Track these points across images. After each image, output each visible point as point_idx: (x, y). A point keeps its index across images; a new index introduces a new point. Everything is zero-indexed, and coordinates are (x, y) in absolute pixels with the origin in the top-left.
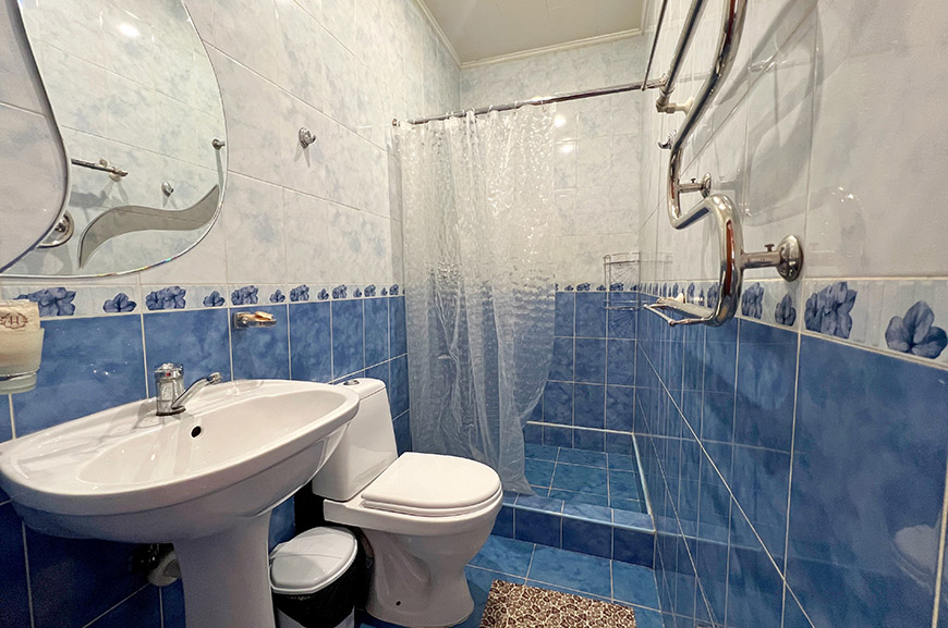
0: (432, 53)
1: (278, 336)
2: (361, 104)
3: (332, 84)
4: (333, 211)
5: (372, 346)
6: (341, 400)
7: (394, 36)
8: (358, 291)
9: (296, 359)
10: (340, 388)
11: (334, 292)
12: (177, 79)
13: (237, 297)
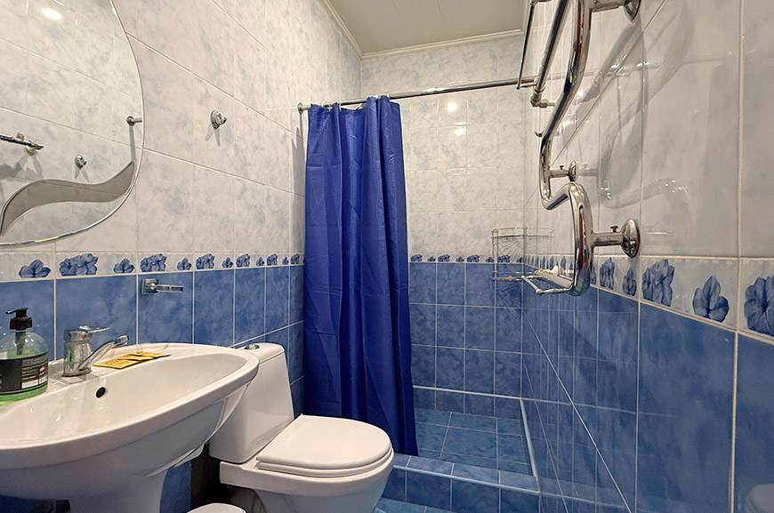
0: (335, 45)
1: (183, 301)
2: (269, 90)
3: (243, 72)
4: (240, 186)
5: (272, 312)
6: (242, 362)
7: (301, 31)
8: (261, 259)
9: (198, 324)
10: (241, 352)
11: (238, 261)
12: (97, 61)
13: (146, 265)
